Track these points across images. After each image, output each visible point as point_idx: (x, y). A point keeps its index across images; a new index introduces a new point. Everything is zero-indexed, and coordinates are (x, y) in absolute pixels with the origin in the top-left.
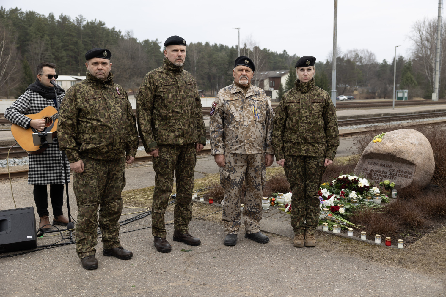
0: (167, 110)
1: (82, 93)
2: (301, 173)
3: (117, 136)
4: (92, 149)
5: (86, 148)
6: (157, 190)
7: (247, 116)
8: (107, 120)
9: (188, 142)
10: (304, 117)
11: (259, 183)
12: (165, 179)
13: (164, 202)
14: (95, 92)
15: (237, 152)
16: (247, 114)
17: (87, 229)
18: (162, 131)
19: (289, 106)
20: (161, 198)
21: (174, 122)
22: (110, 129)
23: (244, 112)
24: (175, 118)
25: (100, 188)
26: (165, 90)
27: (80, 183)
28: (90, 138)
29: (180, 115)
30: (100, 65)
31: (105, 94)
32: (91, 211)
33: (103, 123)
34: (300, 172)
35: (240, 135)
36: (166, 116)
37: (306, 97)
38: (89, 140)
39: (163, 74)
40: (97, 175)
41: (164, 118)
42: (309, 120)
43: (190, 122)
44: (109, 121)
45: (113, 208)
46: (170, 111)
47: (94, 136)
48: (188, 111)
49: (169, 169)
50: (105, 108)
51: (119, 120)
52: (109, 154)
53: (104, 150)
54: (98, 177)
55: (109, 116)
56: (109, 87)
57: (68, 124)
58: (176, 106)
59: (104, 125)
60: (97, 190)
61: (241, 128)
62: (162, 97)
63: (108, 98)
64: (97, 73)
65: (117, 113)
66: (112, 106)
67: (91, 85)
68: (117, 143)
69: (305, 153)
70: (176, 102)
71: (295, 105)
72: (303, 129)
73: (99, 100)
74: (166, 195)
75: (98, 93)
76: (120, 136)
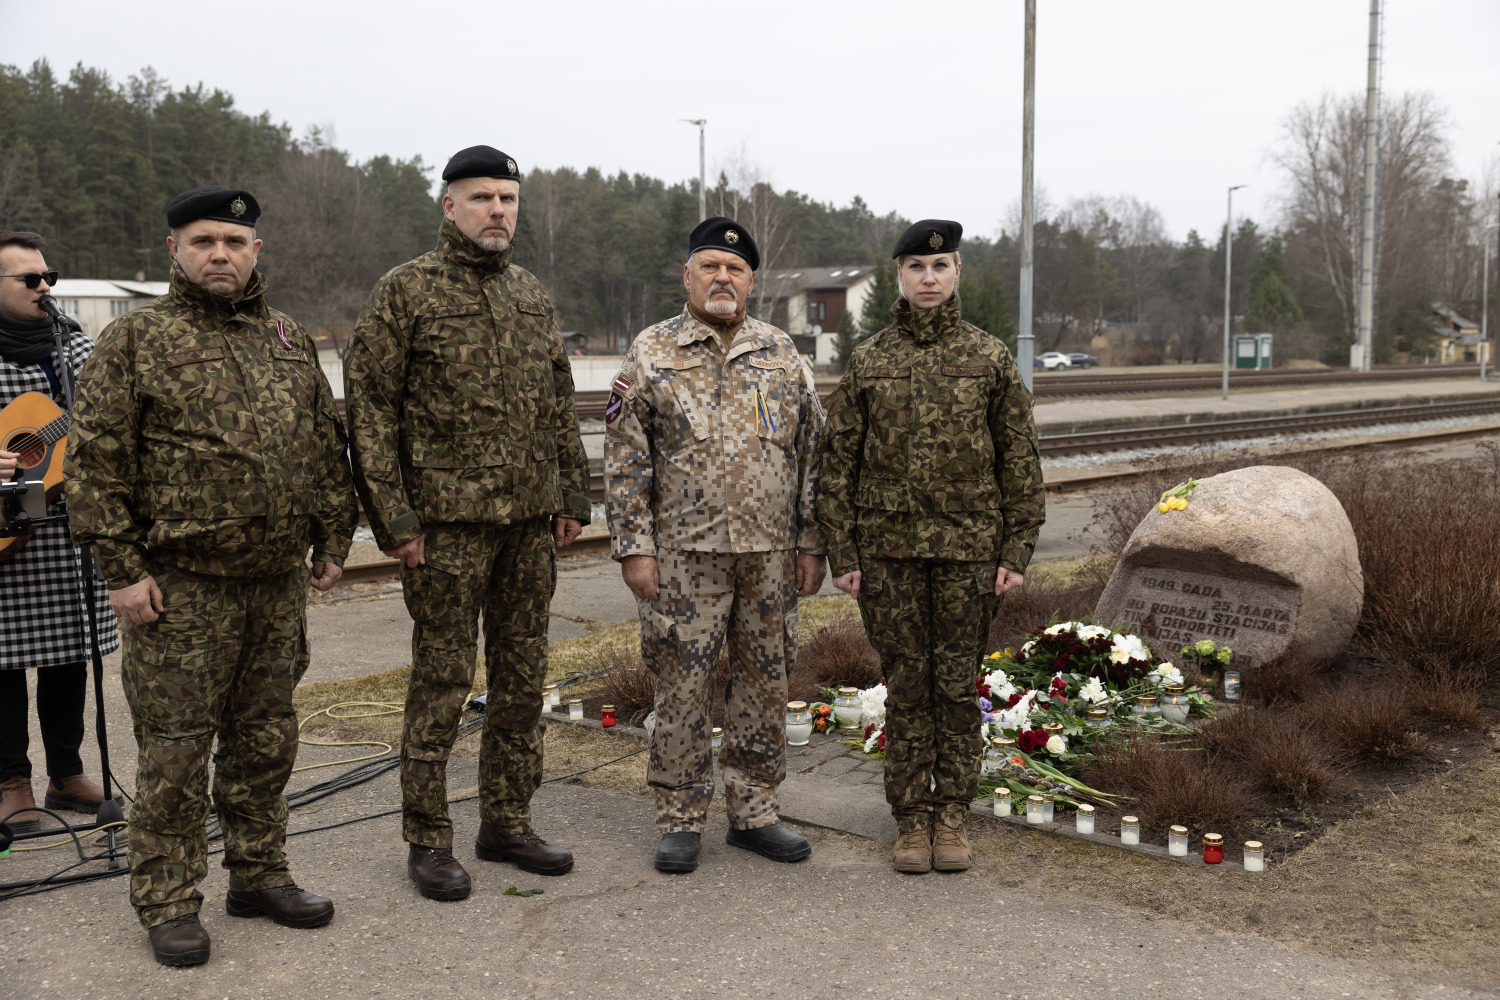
0: (453, 403)
1: (157, 344)
2: (917, 618)
3: (280, 494)
4: (189, 539)
5: (167, 537)
6: (420, 683)
7: (735, 423)
8: (245, 438)
9: (527, 514)
10: (923, 426)
11: (776, 655)
12: (449, 642)
13: (443, 722)
14: (203, 341)
15: (702, 547)
16: (734, 417)
17: (170, 821)
18: (435, 475)
19: (873, 388)
20: (434, 710)
21: (479, 442)
22: (256, 467)
23: (724, 408)
24: (483, 429)
25: (220, 676)
26: (445, 334)
27: (146, 659)
28: (183, 502)
29: (500, 418)
30: (220, 244)
31: (238, 348)
32: (187, 757)
33: (229, 449)
34: (913, 615)
35: (710, 486)
36: (450, 424)
37: (930, 359)
38: (178, 508)
39: (438, 278)
40: (209, 632)
41: (443, 430)
42: (941, 438)
43: (532, 444)
44: (251, 441)
45: (265, 745)
46: (466, 406)
47: (196, 494)
48: (525, 404)
49: (460, 609)
50: (238, 397)
51: (289, 438)
52: (249, 556)
53: (233, 544)
54: (213, 639)
55: (253, 422)
56: (252, 321)
57: (105, 453)
58: (485, 387)
59: (234, 456)
60: (209, 683)
61: (713, 463)
62: (436, 357)
63: (247, 359)
64: (207, 274)
65: (281, 412)
66: (262, 390)
67: (188, 315)
68: (281, 518)
69: (931, 551)
70: (486, 375)
71: (893, 385)
73: (214, 368)
74: (452, 698)
75: (210, 343)
76: (290, 494)
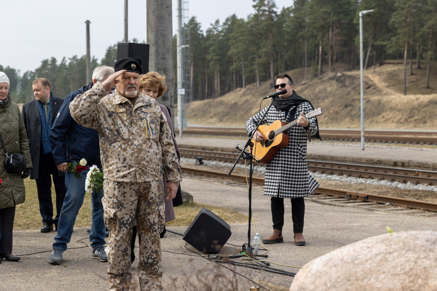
7: (138, 133)
11: (154, 222)
15: (125, 180)
16: (138, 131)
23: (134, 128)
35: (129, 157)
61: (130, 148)
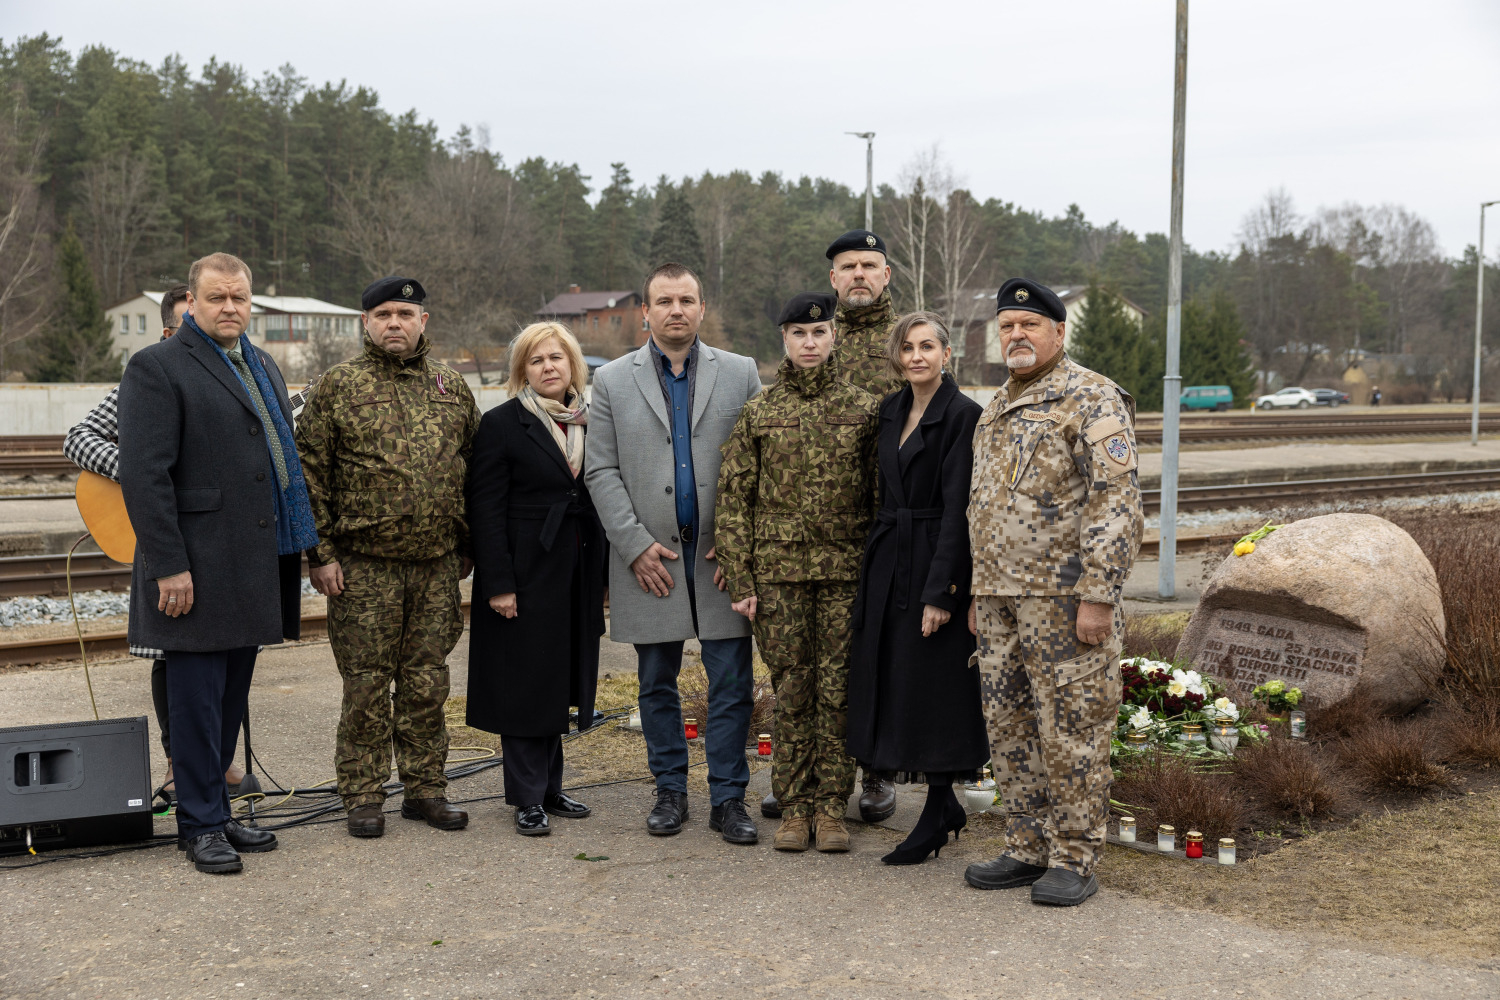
1: (346, 390)
2: (806, 634)
3: (424, 500)
4: (363, 530)
5: (346, 529)
8: (400, 458)
10: (812, 467)
14: (378, 388)
17: (360, 735)
19: (767, 436)
22: (407, 480)
25: (389, 632)
27: (336, 616)
28: (359, 503)
30: (394, 316)
31: (403, 393)
32: (367, 689)
33: (389, 466)
34: (803, 631)
37: (815, 410)
38: (355, 507)
42: (827, 477)
44: (404, 460)
45: (420, 687)
47: (367, 498)
50: (399, 429)
51: (433, 459)
52: (400, 543)
53: (389, 533)
54: (382, 605)
55: (407, 447)
56: (416, 373)
59: (391, 471)
60: (379, 637)
63: (408, 402)
64: (386, 338)
65: (430, 441)
66: (416, 424)
67: (372, 368)
68: (424, 517)
69: (823, 574)
71: (784, 432)
72: (814, 501)
73: (384, 408)
75: (384, 390)
76: (432, 500)
